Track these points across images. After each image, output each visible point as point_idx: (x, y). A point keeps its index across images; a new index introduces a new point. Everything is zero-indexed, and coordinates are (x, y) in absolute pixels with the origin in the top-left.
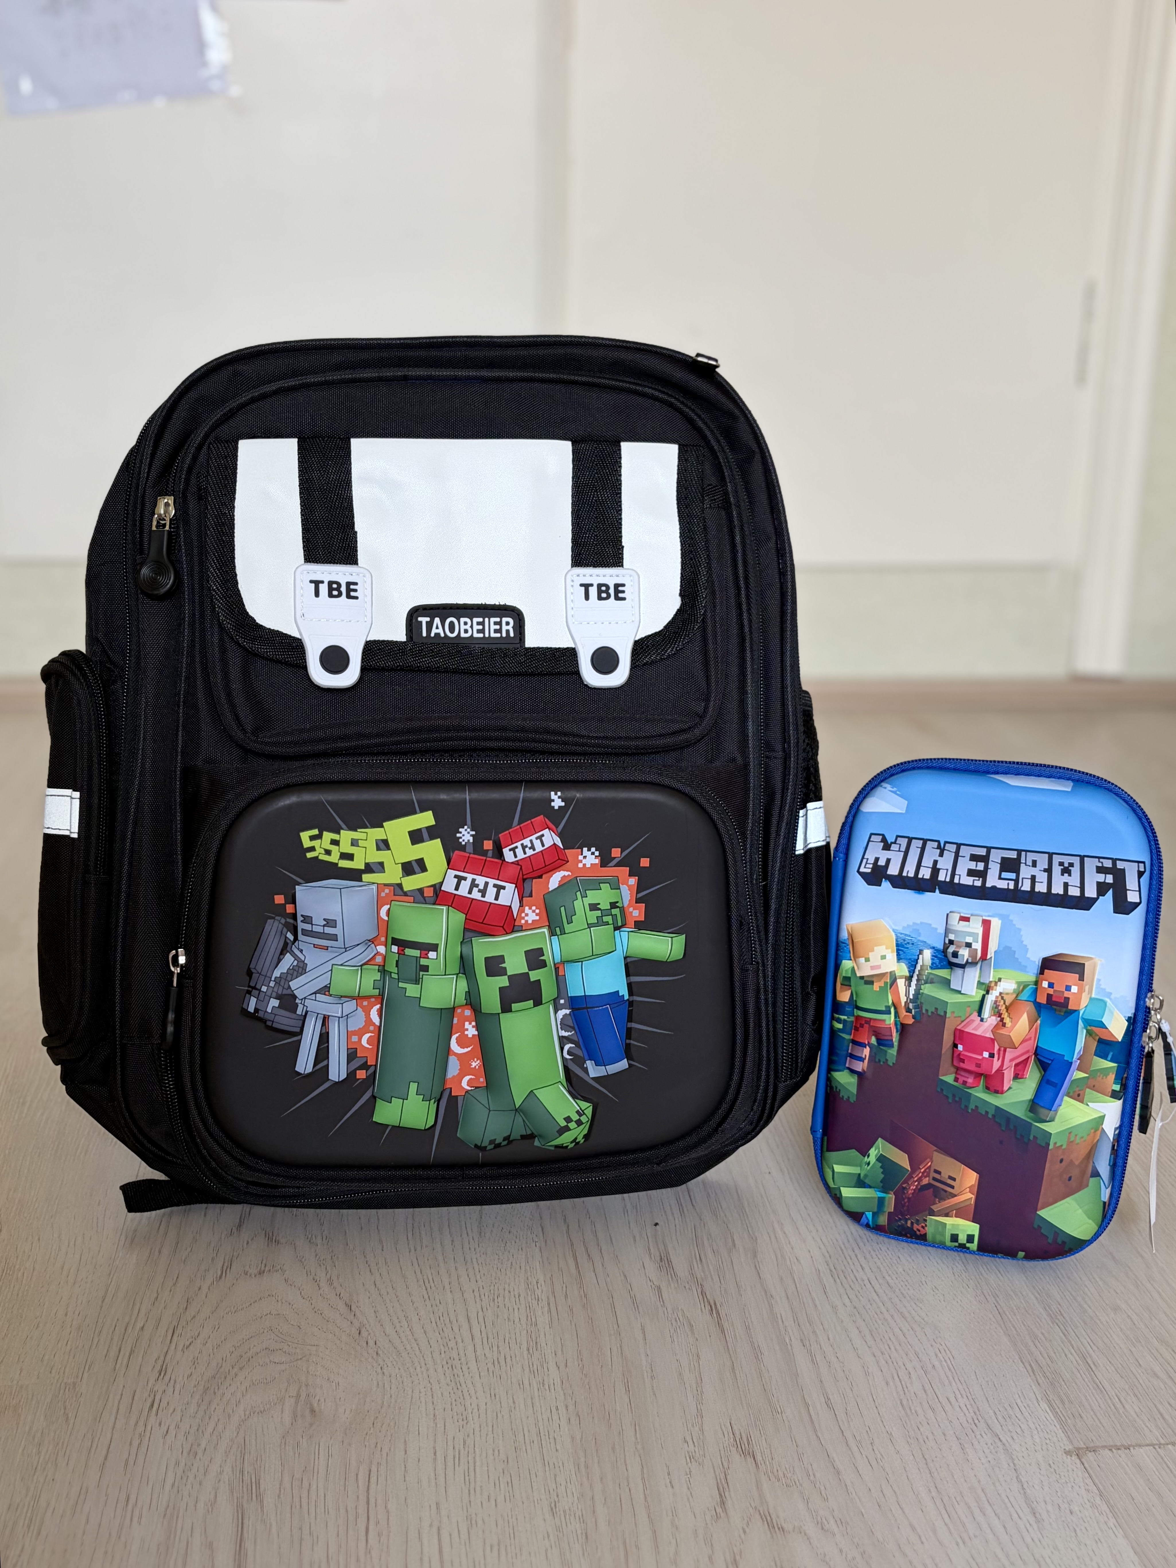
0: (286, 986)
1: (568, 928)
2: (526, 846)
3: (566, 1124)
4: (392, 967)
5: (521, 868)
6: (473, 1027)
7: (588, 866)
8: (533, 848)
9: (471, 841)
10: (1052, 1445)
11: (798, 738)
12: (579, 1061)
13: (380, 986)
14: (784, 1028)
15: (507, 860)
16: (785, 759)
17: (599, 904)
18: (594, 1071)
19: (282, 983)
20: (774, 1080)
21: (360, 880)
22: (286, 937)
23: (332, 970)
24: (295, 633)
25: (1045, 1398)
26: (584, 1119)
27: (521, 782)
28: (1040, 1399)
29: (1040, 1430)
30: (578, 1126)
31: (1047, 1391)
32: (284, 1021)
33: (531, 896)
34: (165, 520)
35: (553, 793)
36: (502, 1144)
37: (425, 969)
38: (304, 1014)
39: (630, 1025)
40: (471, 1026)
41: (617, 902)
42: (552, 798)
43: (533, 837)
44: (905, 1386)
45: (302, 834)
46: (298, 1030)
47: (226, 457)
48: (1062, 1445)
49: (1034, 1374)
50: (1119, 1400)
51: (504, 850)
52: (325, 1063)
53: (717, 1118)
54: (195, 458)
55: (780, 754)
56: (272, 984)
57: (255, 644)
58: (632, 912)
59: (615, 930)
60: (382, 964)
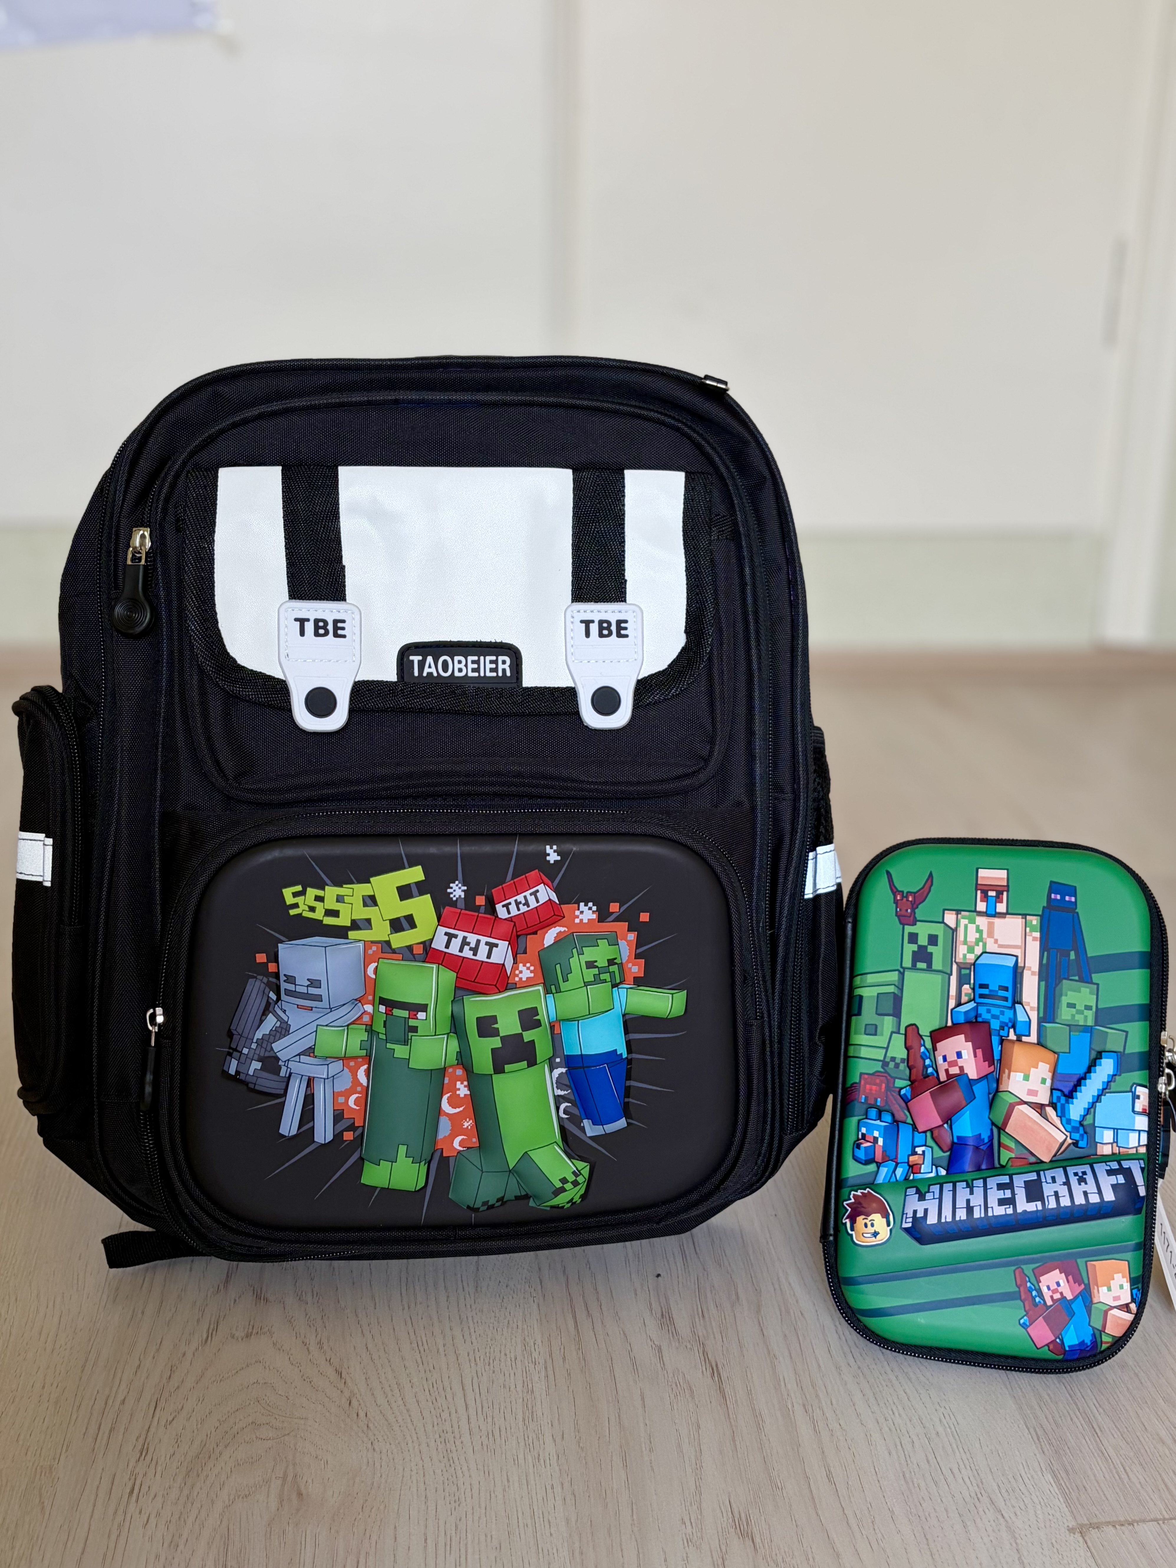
0: (269, 1049)
1: (563, 986)
2: (520, 903)
3: (561, 1185)
4: (379, 1027)
5: (515, 925)
6: (465, 1086)
7: (585, 921)
8: (527, 904)
9: (463, 896)
10: (1055, 1520)
11: (808, 778)
12: (576, 1120)
13: (367, 1046)
14: (790, 1080)
15: (500, 916)
16: (794, 800)
17: (596, 961)
18: (591, 1130)
19: (264, 1045)
20: (780, 1132)
21: (346, 937)
22: (268, 997)
23: (316, 1031)
24: (278, 674)
25: (1049, 1468)
26: (580, 1179)
27: (516, 834)
28: (1044, 1470)
29: (1042, 1504)
30: (575, 1187)
31: (1052, 1460)
32: (267, 1083)
33: (525, 952)
34: (141, 553)
35: (548, 847)
36: (496, 1205)
37: (414, 1029)
38: (287, 1075)
39: (628, 1083)
40: (463, 1086)
41: (615, 959)
42: (547, 852)
43: (527, 893)
44: (907, 1456)
45: (284, 891)
46: (282, 1092)
47: (205, 487)
48: (1065, 1521)
49: (1040, 1442)
50: (1124, 1469)
51: (497, 906)
52: (311, 1124)
53: (719, 1176)
54: (173, 486)
55: (789, 796)
56: (254, 1046)
57: (236, 687)
58: (631, 968)
59: (612, 988)
60: (370, 1023)
